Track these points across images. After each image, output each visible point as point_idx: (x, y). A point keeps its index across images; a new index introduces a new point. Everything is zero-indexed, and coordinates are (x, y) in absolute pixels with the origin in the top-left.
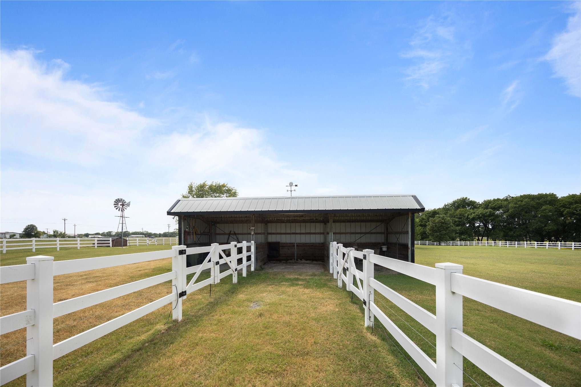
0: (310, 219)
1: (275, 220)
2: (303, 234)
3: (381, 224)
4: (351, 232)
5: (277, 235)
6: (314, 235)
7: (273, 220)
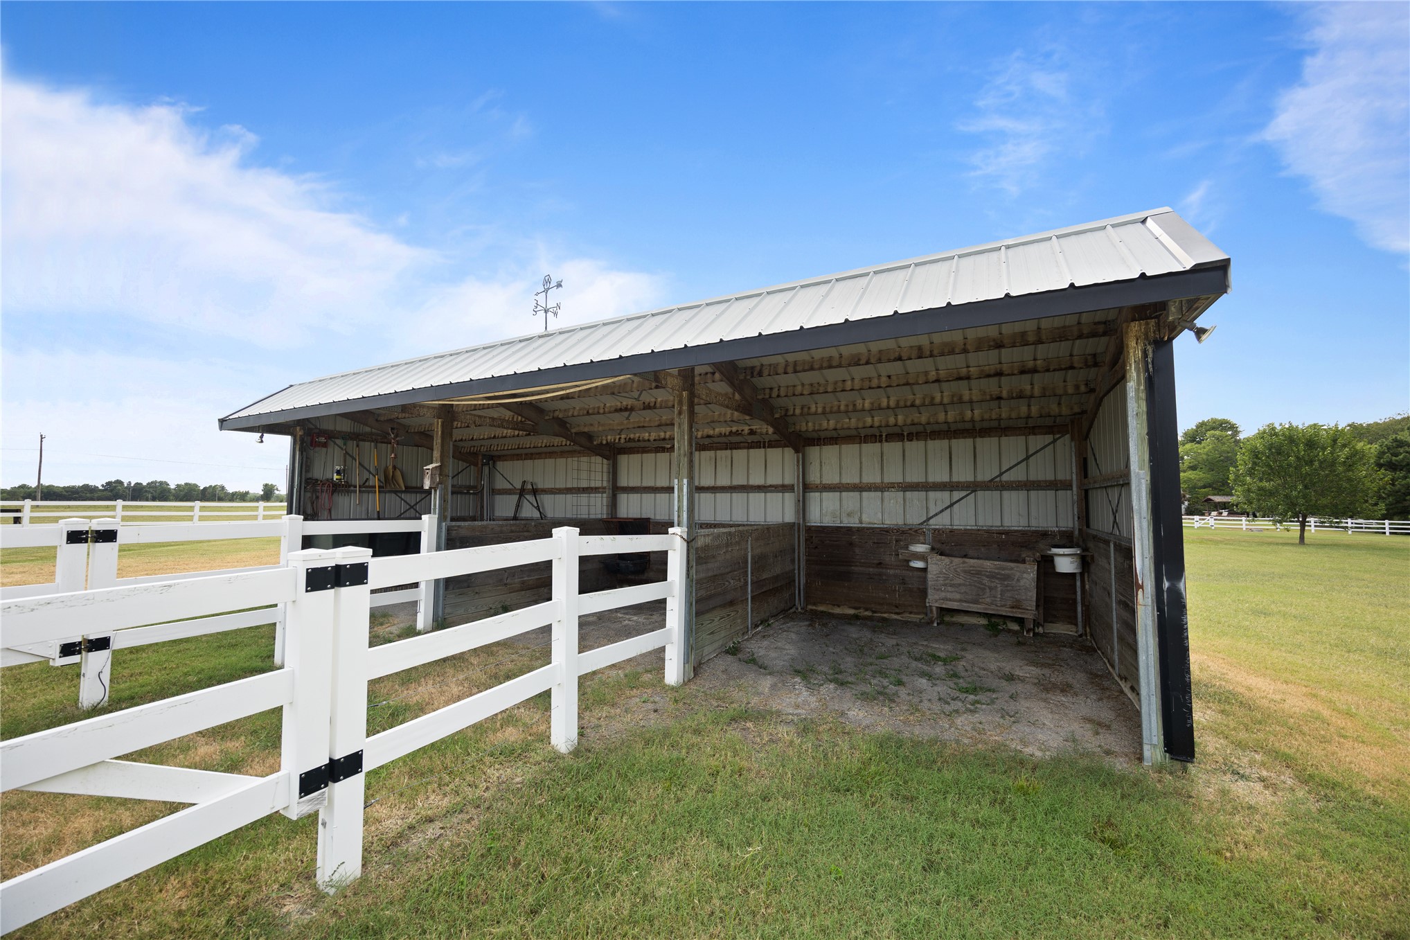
0: (731, 432)
1: (622, 441)
2: (723, 489)
3: (1055, 441)
4: (908, 479)
5: (644, 496)
6: (760, 496)
7: (617, 441)
